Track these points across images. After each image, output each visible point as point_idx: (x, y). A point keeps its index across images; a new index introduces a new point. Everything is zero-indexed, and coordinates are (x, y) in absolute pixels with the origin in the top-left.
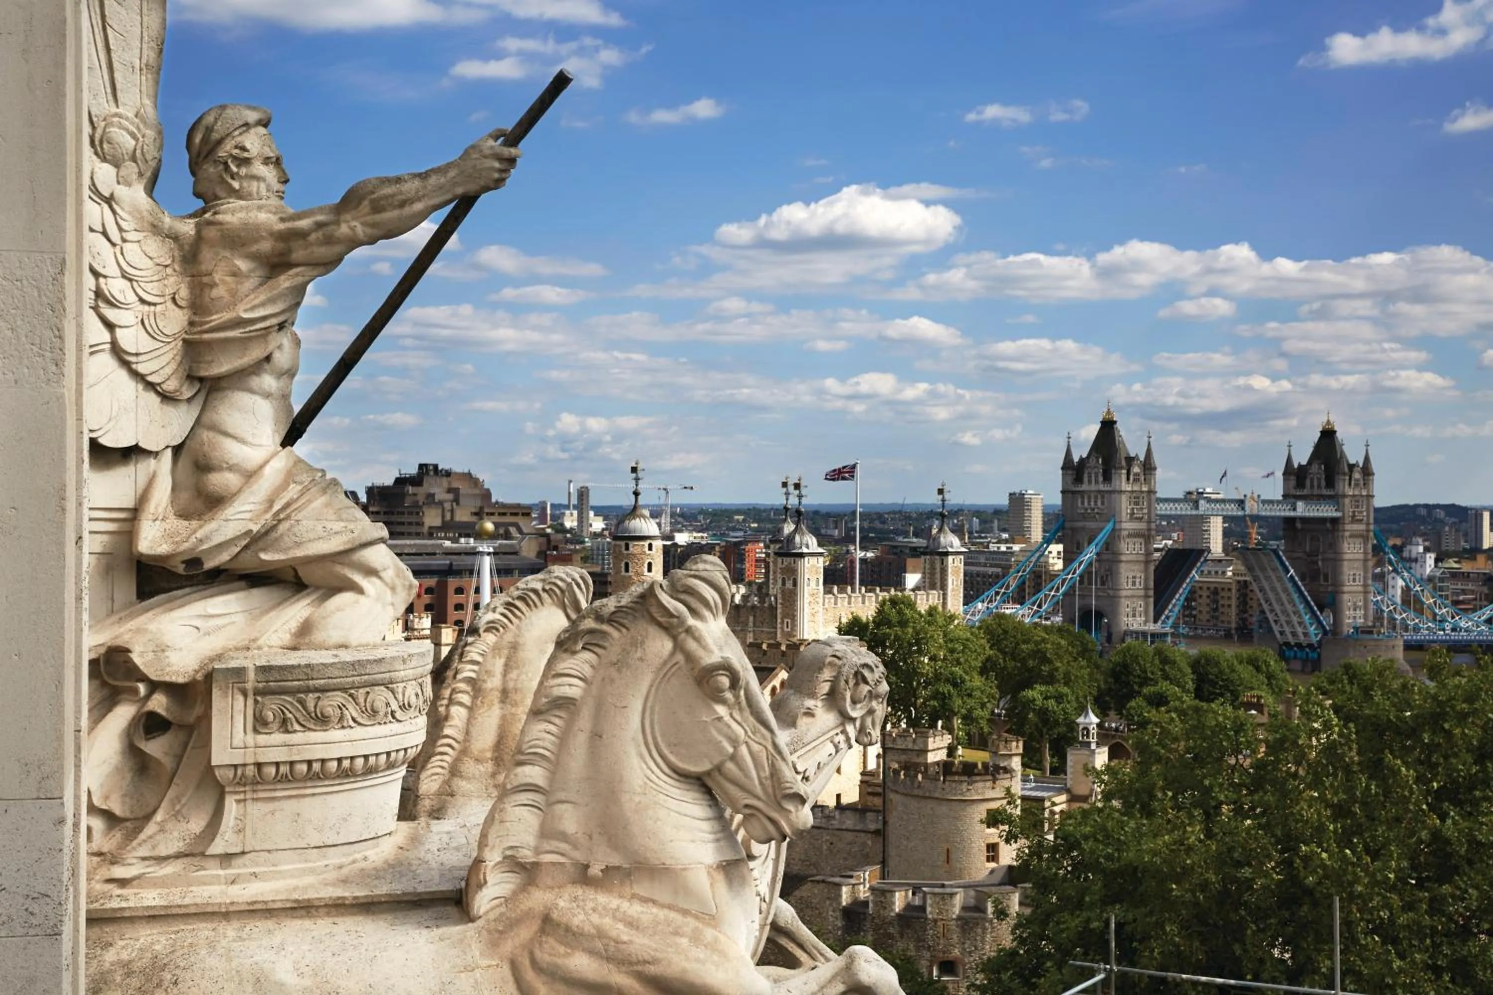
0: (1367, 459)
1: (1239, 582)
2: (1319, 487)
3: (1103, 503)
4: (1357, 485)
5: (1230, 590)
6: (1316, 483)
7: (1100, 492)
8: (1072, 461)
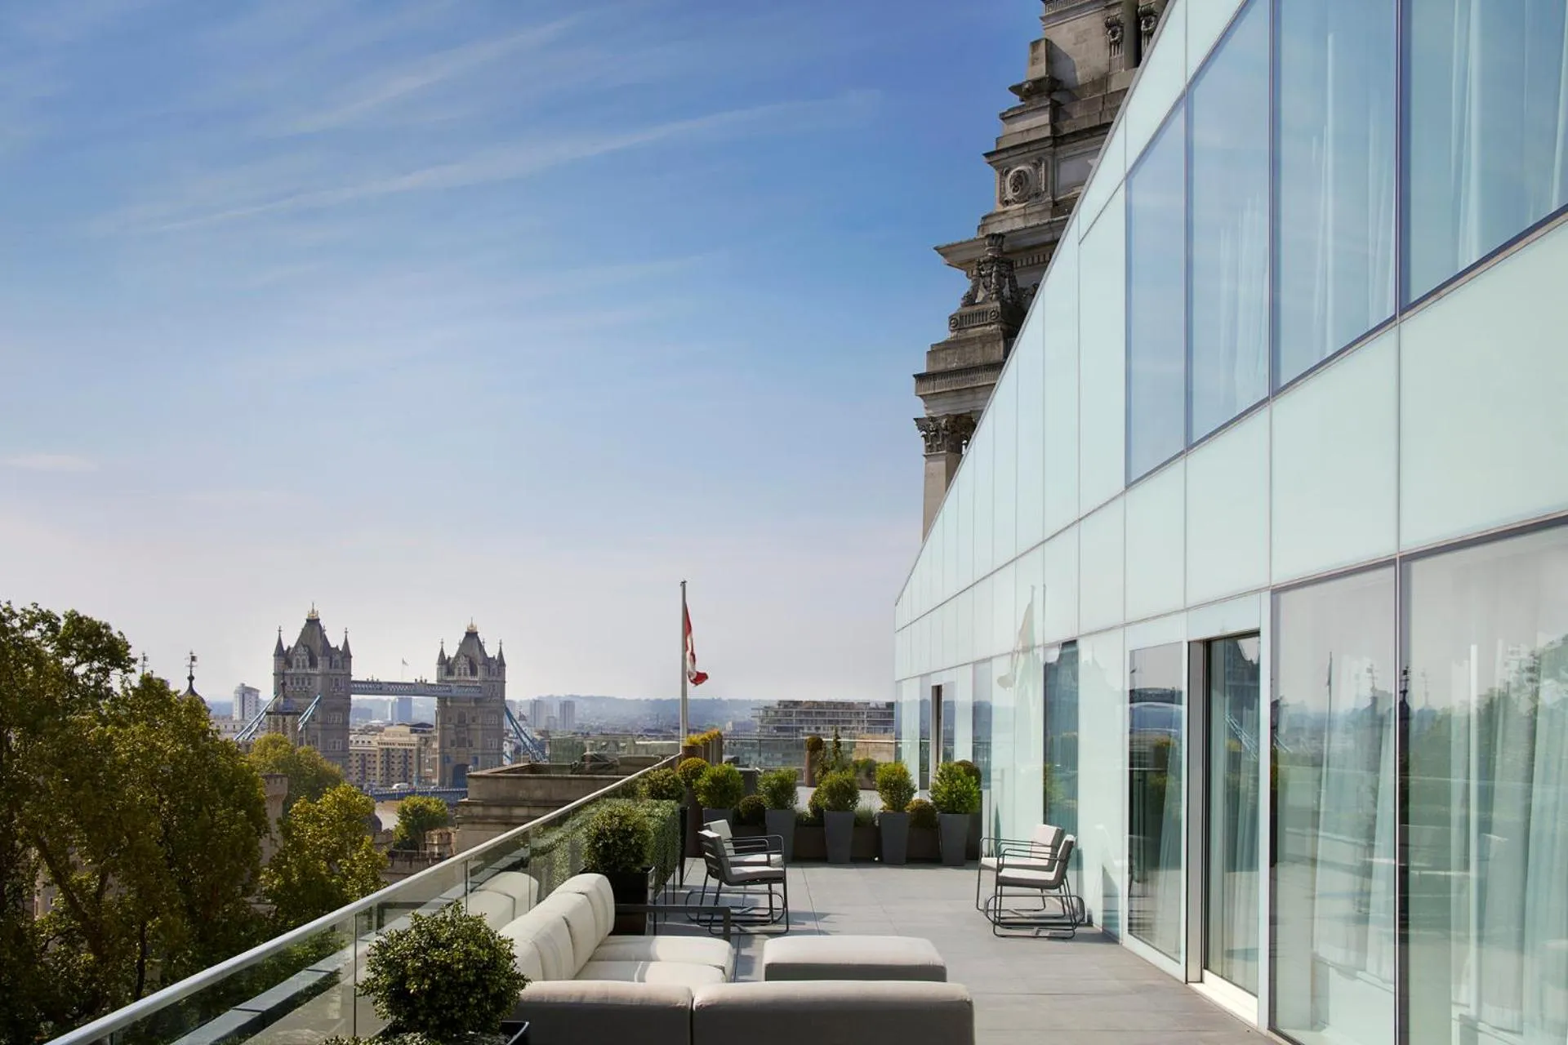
0: (501, 654)
1: (382, 749)
2: (465, 674)
3: (309, 684)
4: (494, 674)
5: (375, 756)
6: (462, 671)
7: (307, 674)
8: (282, 648)
